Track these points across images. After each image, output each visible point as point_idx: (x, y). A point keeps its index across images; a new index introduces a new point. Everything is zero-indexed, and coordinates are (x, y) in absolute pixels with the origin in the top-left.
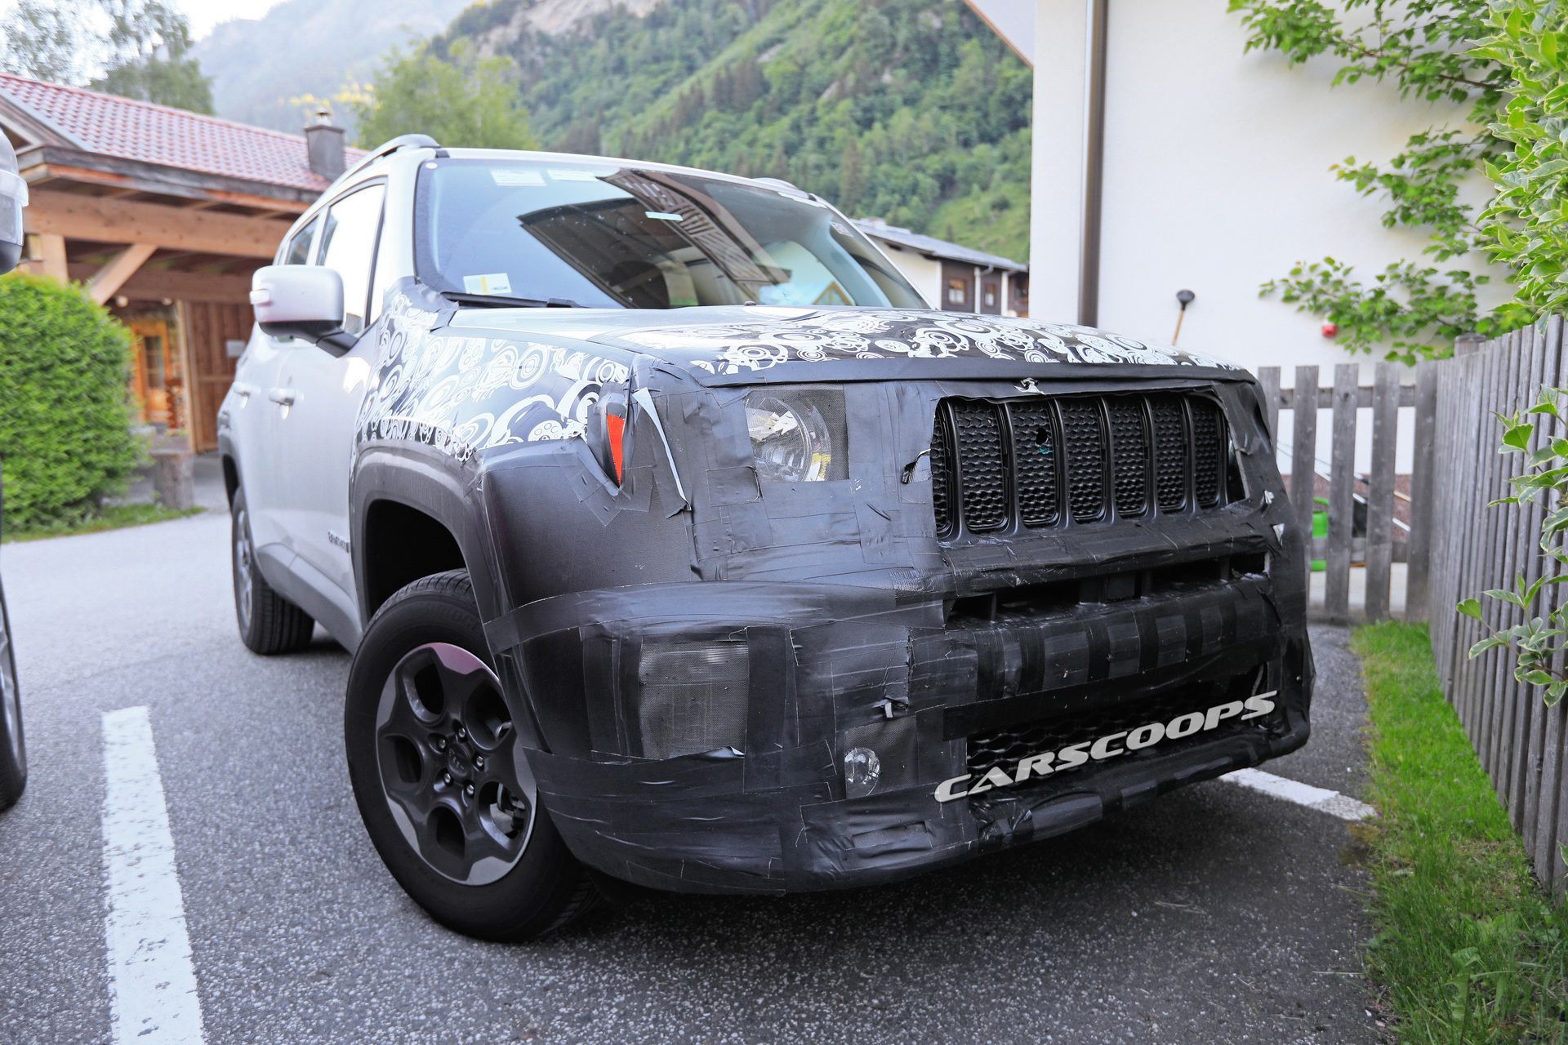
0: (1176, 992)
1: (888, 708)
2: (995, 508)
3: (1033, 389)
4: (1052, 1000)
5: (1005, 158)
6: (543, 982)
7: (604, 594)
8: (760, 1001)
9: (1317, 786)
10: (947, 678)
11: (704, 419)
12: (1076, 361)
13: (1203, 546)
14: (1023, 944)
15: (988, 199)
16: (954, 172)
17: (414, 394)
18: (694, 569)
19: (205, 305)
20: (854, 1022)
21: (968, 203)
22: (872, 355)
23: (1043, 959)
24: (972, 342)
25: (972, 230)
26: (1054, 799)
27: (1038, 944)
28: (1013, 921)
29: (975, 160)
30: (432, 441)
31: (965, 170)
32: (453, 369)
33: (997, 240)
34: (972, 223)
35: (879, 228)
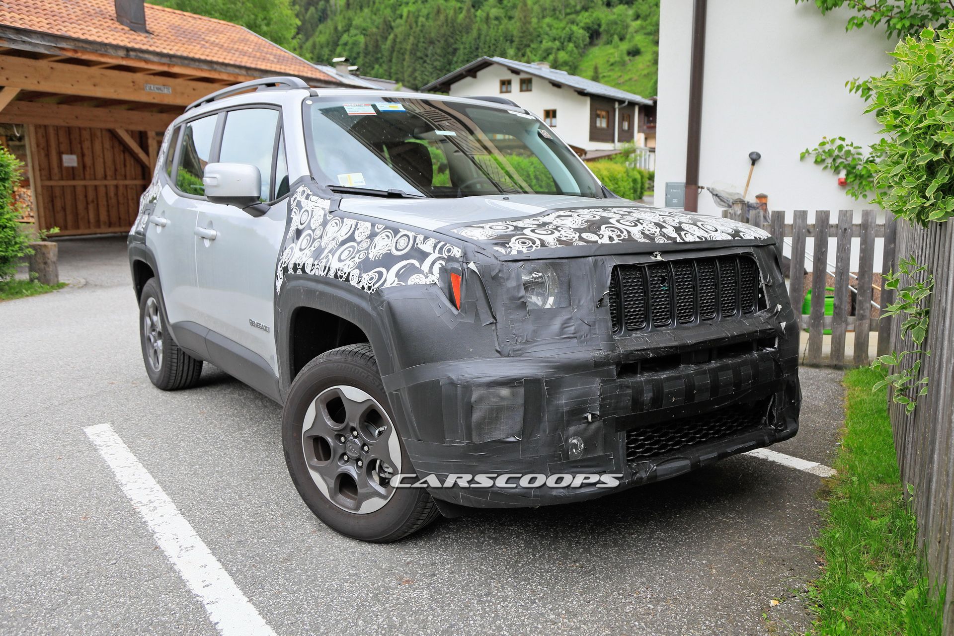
0: (725, 557)
1: (590, 417)
2: (640, 318)
3: (659, 258)
4: (665, 561)
5: (637, 17)
6: (405, 561)
7: (452, 363)
8: (520, 565)
9: (810, 461)
10: (617, 402)
11: (501, 277)
12: (681, 241)
13: (743, 335)
14: (651, 538)
15: (625, 46)
16: (599, 25)
17: (326, 251)
18: (497, 351)
19: (45, 127)
20: (568, 573)
21: (610, 49)
22: (581, 243)
23: (660, 544)
24: (629, 232)
25: (612, 71)
26: (667, 461)
27: (658, 538)
28: (645, 528)
29: (615, 17)
30: (347, 279)
31: (608, 24)
32: (351, 238)
33: (630, 79)
34: (612, 65)
35: (545, 70)
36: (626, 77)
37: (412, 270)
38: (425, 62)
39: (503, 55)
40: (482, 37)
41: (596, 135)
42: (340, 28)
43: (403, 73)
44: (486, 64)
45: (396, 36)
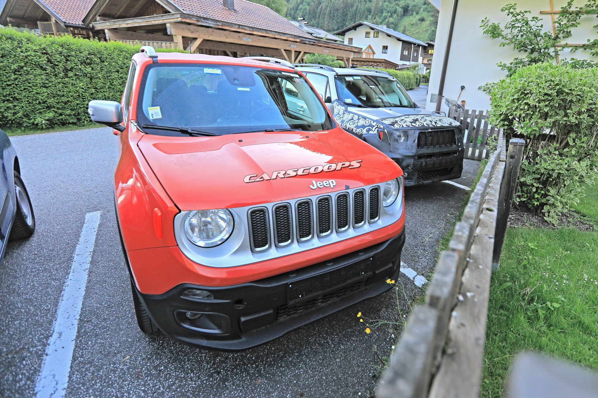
1: (410, 168)
2: (424, 145)
3: (430, 130)
10: (417, 165)
11: (392, 134)
12: (436, 126)
13: (449, 151)
15: (418, 17)
16: (408, 7)
17: (345, 122)
21: (412, 18)
22: (412, 127)
24: (423, 123)
25: (412, 27)
26: (427, 180)
29: (415, 3)
30: (352, 130)
31: (412, 6)
32: (352, 119)
33: (419, 32)
34: (412, 25)
35: (384, 28)
36: (417, 31)
37: (369, 130)
38: (333, 19)
39: (366, 18)
40: (358, 9)
41: (403, 58)
42: (299, 2)
43: (324, 23)
44: (360, 25)
45: (322, 7)
